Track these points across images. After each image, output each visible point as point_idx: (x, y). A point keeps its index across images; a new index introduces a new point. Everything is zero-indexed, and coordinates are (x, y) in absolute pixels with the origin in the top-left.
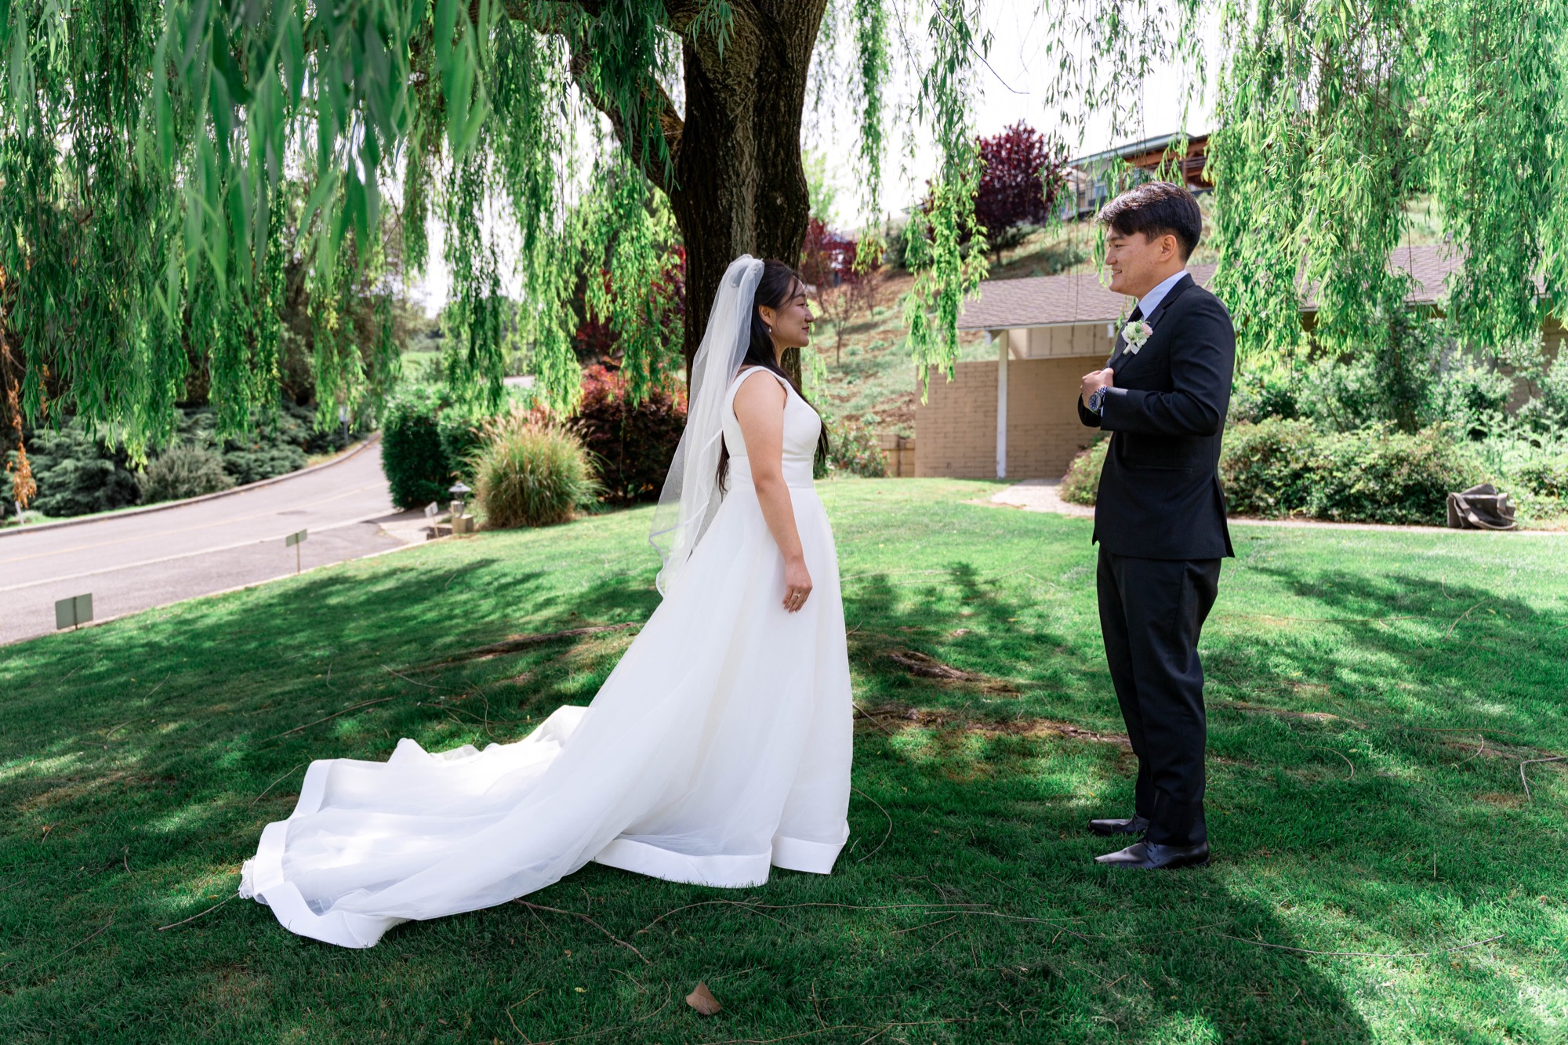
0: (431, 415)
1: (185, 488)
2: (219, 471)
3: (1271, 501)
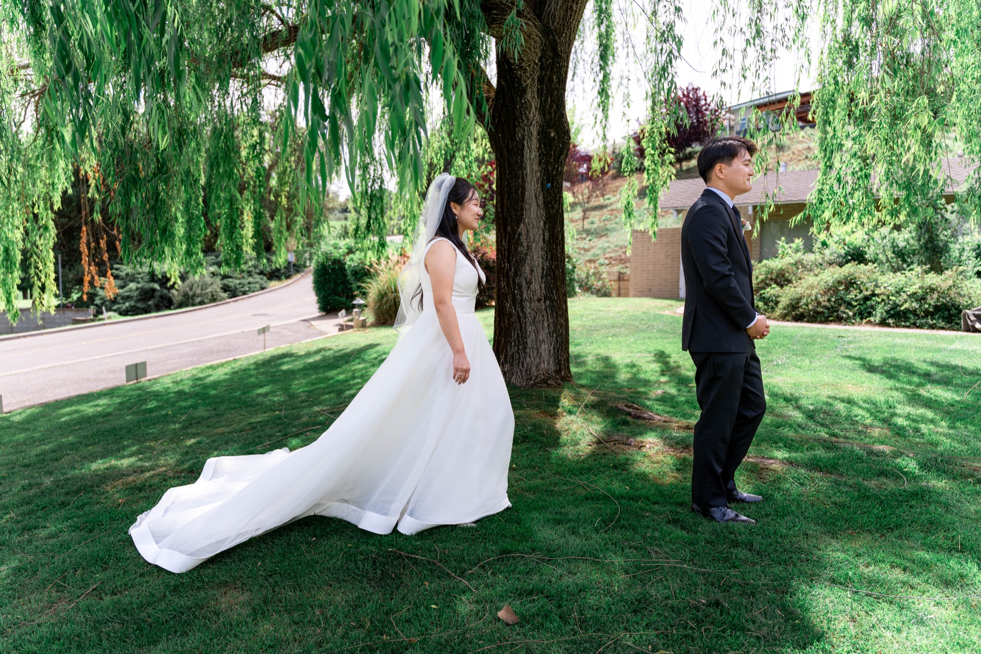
0: (342, 258)
1: (199, 299)
2: (219, 290)
3: (851, 313)
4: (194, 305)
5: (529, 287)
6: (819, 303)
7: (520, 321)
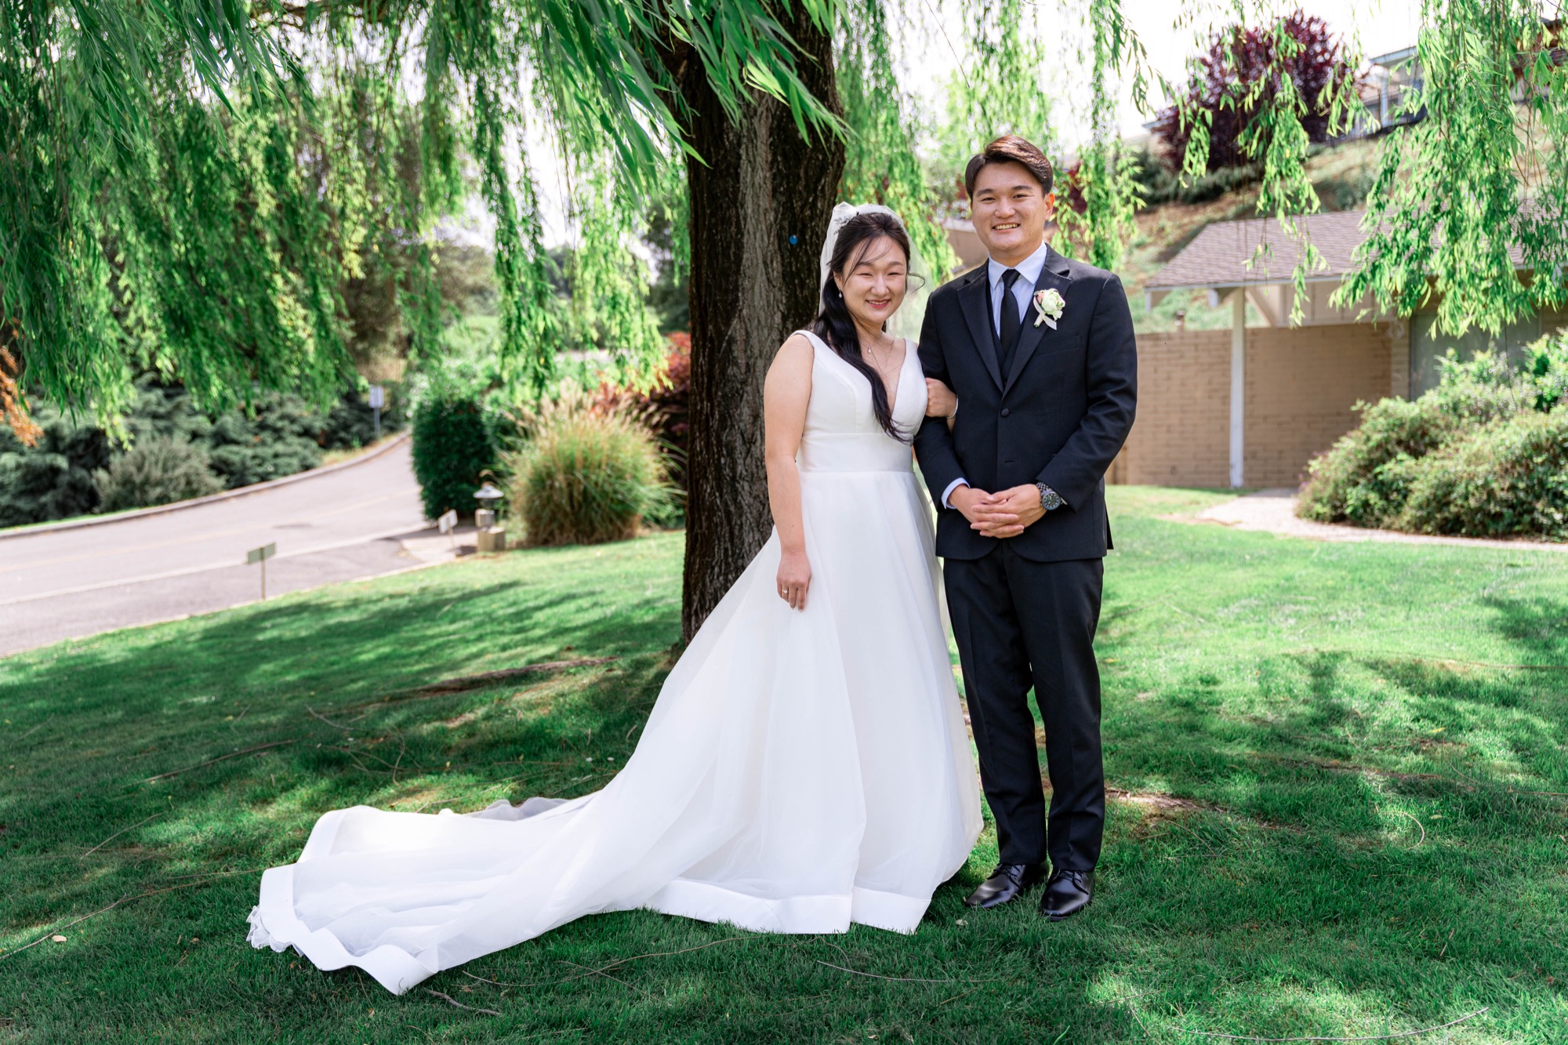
0: (477, 398)
1: (158, 491)
2: (203, 469)
3: (1558, 517)
4: (145, 504)
5: (749, 451)
6: (1491, 494)
7: (729, 522)
